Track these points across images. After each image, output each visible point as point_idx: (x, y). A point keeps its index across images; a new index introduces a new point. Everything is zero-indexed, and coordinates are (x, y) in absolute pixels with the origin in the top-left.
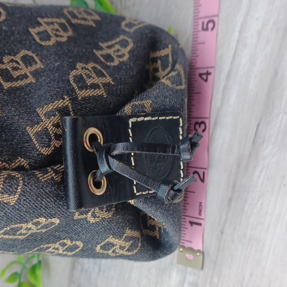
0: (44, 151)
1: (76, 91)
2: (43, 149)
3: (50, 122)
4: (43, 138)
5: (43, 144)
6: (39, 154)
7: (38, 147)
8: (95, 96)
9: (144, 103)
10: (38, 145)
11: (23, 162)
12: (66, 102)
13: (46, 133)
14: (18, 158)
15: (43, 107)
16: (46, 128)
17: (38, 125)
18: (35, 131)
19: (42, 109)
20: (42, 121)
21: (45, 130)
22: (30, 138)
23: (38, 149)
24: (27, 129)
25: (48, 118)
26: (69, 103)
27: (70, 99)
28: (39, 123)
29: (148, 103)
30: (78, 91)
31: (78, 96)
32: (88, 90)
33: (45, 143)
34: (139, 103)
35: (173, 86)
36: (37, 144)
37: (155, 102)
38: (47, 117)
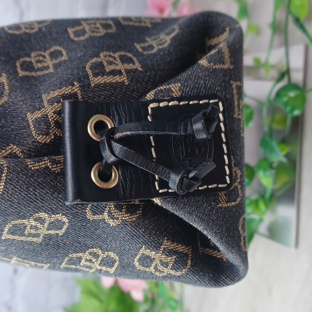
0: (40, 139)
1: (90, 77)
2: (40, 136)
3: (52, 109)
4: (41, 125)
5: (40, 131)
6: (33, 142)
7: (35, 134)
8: (113, 83)
9: (171, 87)
10: (35, 133)
11: (15, 150)
12: (76, 88)
13: (45, 119)
14: (10, 145)
15: (49, 93)
16: (47, 115)
17: (39, 112)
18: (35, 117)
19: (47, 95)
20: (44, 107)
21: (45, 116)
22: (28, 124)
23: (34, 137)
24: (27, 115)
25: (51, 105)
26: (78, 90)
27: (80, 86)
28: (41, 110)
29: (176, 86)
30: (92, 77)
31: (91, 82)
32: (106, 76)
33: (42, 130)
34: (165, 88)
35: (209, 65)
36: (34, 131)
37: (185, 84)
38: (50, 103)
